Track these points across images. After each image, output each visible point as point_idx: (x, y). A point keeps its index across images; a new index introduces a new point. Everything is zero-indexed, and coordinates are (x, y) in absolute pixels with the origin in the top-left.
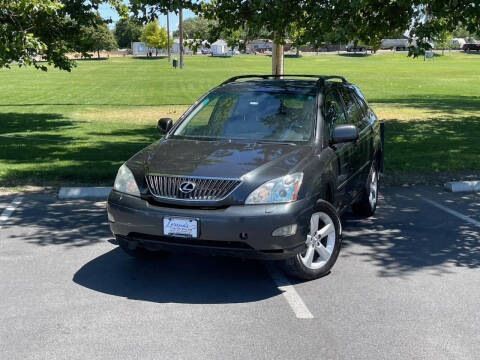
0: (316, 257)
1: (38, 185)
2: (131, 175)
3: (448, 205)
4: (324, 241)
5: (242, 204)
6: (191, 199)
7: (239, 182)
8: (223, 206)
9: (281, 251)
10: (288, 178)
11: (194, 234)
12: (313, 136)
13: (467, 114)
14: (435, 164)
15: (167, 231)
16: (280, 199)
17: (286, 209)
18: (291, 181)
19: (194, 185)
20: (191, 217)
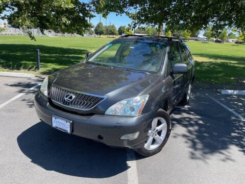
3: (222, 102)
5: (103, 114)
6: (70, 107)
7: (102, 99)
8: (90, 114)
10: (138, 98)
12: (161, 68)
14: (213, 80)
15: (54, 125)
19: (74, 97)
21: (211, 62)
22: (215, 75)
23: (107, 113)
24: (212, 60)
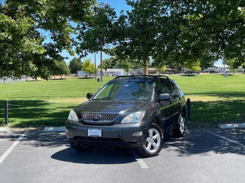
0: (152, 148)
1: (35, 127)
2: (75, 113)
3: (218, 134)
4: (156, 141)
5: (120, 123)
6: (99, 121)
7: (119, 114)
8: (112, 124)
9: (136, 143)
10: (139, 113)
11: (100, 136)
12: (151, 98)
13: (236, 99)
14: (215, 118)
15: (89, 135)
16: (135, 121)
17: (138, 125)
18: (140, 114)
19: (100, 116)
20: (99, 128)
21: (220, 101)
22: (220, 113)
23: (122, 122)
24: (223, 99)
